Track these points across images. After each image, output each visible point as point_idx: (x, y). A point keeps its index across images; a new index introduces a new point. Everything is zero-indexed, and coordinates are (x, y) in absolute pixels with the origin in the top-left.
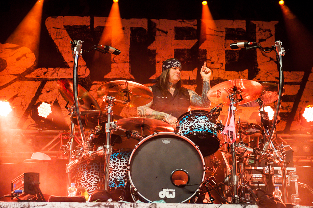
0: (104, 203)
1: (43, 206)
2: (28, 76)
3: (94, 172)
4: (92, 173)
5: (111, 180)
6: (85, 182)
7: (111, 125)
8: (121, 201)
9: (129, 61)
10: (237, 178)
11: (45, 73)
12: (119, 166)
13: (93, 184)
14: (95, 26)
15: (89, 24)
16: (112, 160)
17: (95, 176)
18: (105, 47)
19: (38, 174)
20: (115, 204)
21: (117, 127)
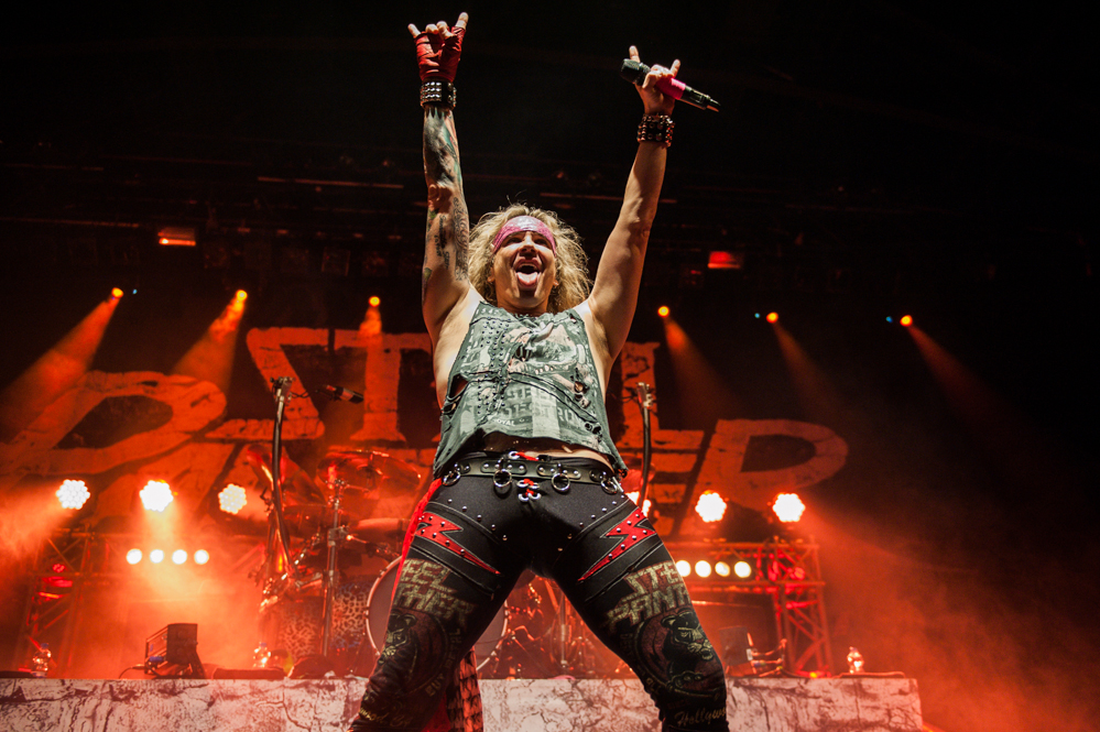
0: (315, 682)
1: (200, 686)
2: (211, 435)
3: (309, 618)
4: (306, 620)
5: (339, 634)
6: (294, 638)
7: (337, 532)
8: (349, 676)
9: (396, 408)
10: (567, 628)
11: (242, 429)
12: (354, 608)
13: (307, 641)
14: (337, 346)
15: (325, 343)
16: (343, 597)
17: (312, 626)
18: (334, 389)
19: (195, 626)
20: (336, 682)
21: (349, 537)
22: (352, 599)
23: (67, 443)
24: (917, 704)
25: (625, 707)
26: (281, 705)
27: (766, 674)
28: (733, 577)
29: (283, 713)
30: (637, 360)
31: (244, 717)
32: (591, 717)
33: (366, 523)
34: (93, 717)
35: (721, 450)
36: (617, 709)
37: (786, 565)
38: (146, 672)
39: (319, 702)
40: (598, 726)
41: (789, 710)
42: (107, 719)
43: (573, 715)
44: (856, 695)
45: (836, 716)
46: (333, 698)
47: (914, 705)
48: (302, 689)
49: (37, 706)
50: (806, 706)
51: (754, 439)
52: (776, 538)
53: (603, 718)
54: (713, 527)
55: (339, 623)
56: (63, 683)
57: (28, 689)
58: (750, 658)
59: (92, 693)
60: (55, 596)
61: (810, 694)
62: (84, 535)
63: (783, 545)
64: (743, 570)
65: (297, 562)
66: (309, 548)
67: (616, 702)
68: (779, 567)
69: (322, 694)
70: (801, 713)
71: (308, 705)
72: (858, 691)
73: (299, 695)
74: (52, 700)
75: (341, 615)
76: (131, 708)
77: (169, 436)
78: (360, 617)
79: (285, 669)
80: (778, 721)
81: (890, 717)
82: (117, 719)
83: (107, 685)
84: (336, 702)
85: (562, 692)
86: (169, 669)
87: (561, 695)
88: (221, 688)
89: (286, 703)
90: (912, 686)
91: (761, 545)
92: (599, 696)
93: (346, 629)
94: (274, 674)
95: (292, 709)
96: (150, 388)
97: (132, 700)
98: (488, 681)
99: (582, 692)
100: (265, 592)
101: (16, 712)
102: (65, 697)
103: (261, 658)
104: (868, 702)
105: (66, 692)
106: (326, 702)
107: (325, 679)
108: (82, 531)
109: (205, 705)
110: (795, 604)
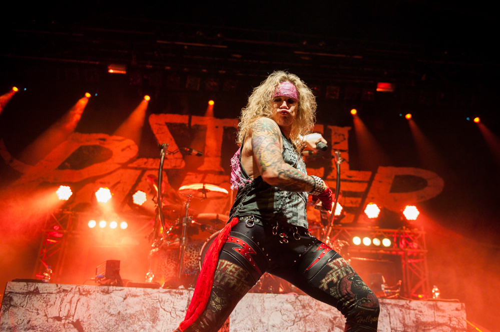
0: (174, 290)
1: (120, 290)
2: (130, 165)
3: (173, 258)
4: (172, 260)
5: (187, 267)
7: (187, 219)
8: (190, 288)
9: (220, 155)
12: (194, 255)
13: (172, 269)
14: (192, 124)
15: (187, 122)
16: (189, 249)
17: (174, 262)
18: (188, 150)
19: (119, 262)
20: (184, 291)
21: (193, 222)
22: (194, 250)
23: (62, 167)
24: (464, 315)
25: (321, 310)
26: (158, 300)
27: (391, 297)
28: (381, 246)
29: (159, 305)
30: (339, 135)
31: (140, 306)
32: (304, 313)
33: (201, 215)
34: (70, 302)
35: (380, 182)
36: (317, 310)
37: (409, 241)
38: (96, 282)
39: (175, 300)
40: (307, 318)
41: (401, 315)
42: (77, 303)
43: (295, 312)
44: (434, 309)
45: (424, 319)
46: (182, 299)
47: (463, 316)
48: (168, 294)
49: (45, 296)
50: (409, 314)
51: (396, 177)
52: (404, 227)
53: (310, 314)
54: (373, 221)
55: (187, 262)
56: (57, 286)
57: (41, 288)
58: (383, 289)
59: (70, 291)
60: (54, 241)
61: (412, 308)
62: (69, 212)
63: (408, 231)
64: (387, 242)
65: (168, 232)
66: (174, 225)
67: (317, 307)
68: (405, 242)
69: (177, 296)
70: (407, 317)
71: (170, 301)
72: (436, 308)
73: (166, 297)
74: (52, 293)
75: (188, 258)
76: (88, 299)
77: (109, 165)
78: (197, 259)
79: (160, 283)
80: (395, 320)
81: (451, 321)
82: (81, 304)
83: (77, 288)
84: (184, 301)
85: (291, 301)
86: (106, 281)
87: (290, 302)
88: (130, 291)
89: (160, 300)
90: (462, 307)
91: (396, 231)
92: (308, 304)
93: (190, 265)
94: (155, 286)
95: (163, 303)
96: (102, 142)
97: (89, 295)
98: (256, 294)
99: (300, 301)
100: (153, 246)
101: (35, 299)
102: (58, 293)
103: (150, 277)
104: (440, 314)
105: (58, 290)
106: (179, 300)
107: (179, 289)
108: (68, 210)
109: (122, 299)
110: (413, 261)
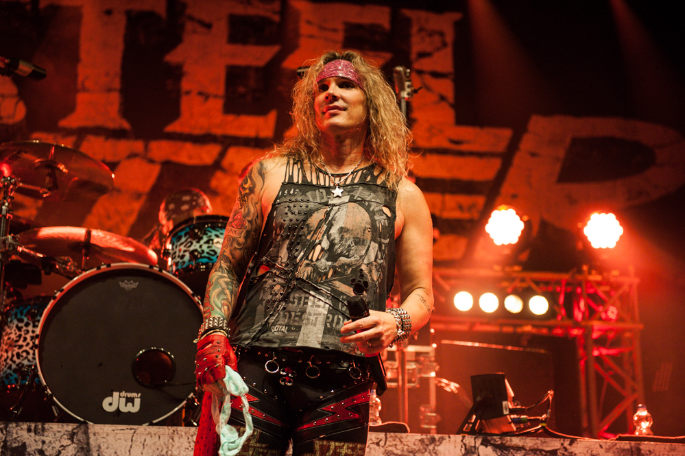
5: (10, 367)
16: (16, 322)
21: (21, 248)
22: (27, 325)
28: (525, 315)
30: (431, 34)
35: (533, 154)
37: (596, 302)
51: (576, 141)
52: (585, 268)
54: (505, 251)
55: (10, 354)
63: (594, 277)
64: (539, 305)
68: (587, 304)
91: (565, 277)
110: (604, 352)
